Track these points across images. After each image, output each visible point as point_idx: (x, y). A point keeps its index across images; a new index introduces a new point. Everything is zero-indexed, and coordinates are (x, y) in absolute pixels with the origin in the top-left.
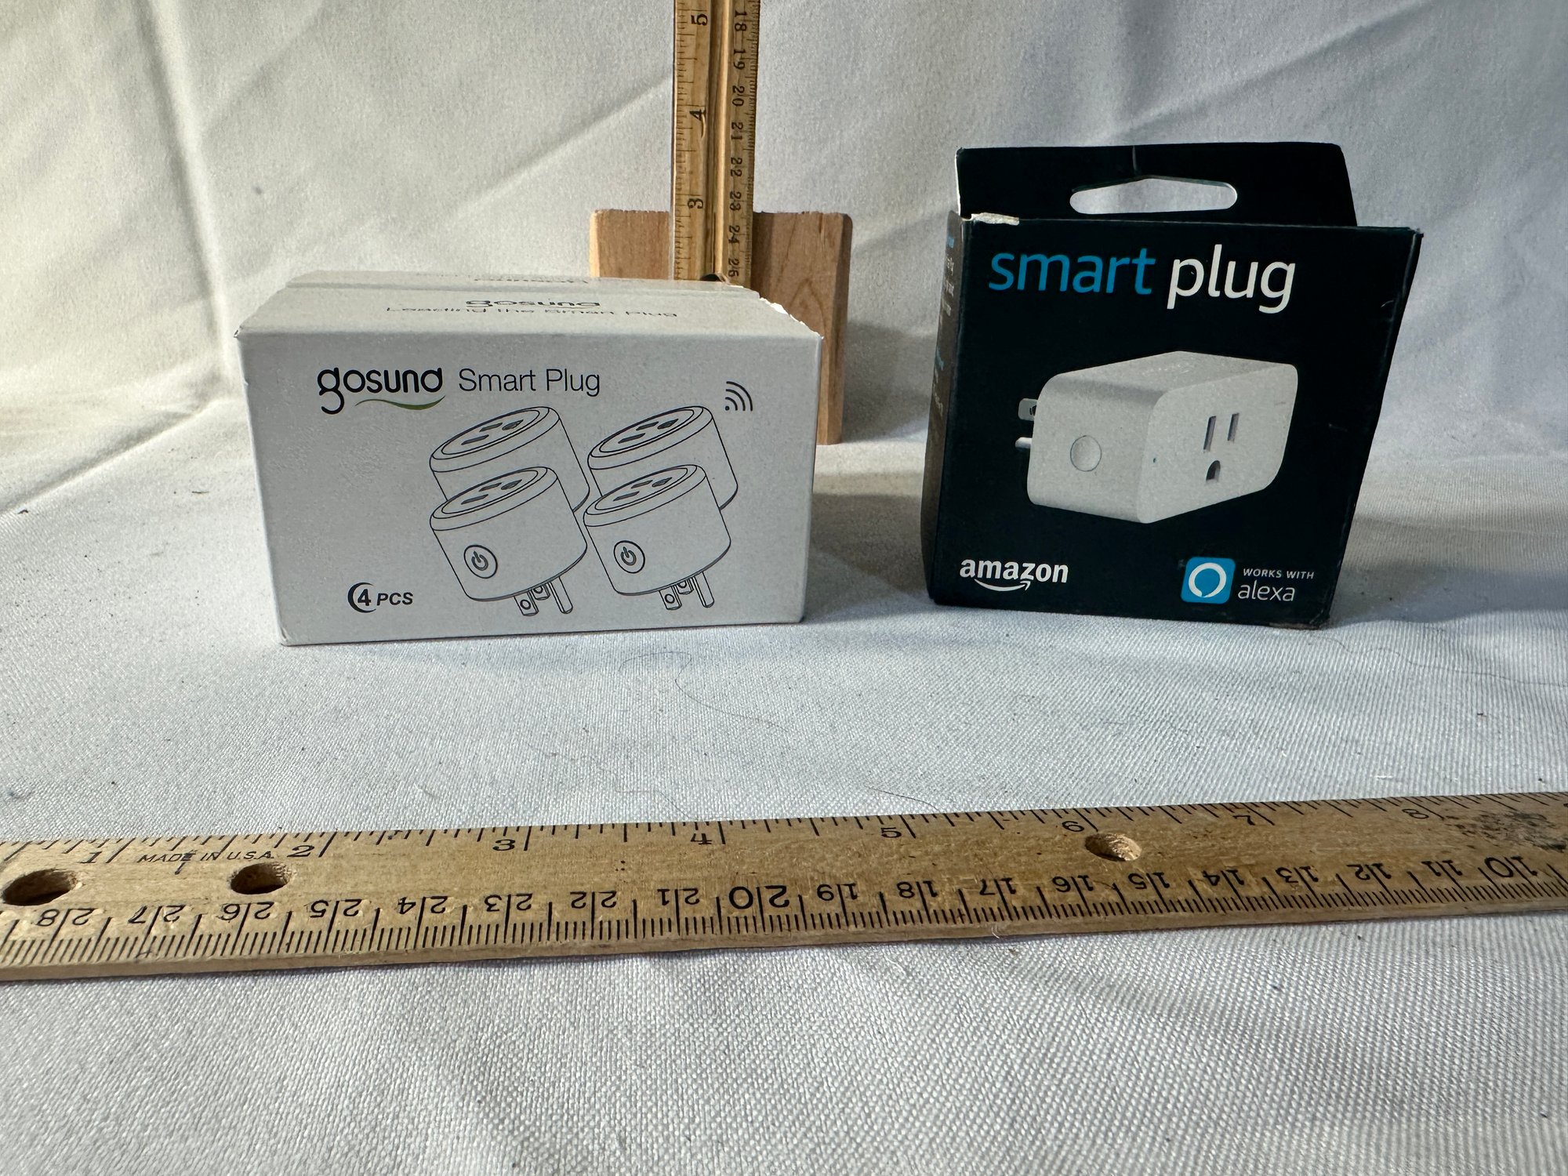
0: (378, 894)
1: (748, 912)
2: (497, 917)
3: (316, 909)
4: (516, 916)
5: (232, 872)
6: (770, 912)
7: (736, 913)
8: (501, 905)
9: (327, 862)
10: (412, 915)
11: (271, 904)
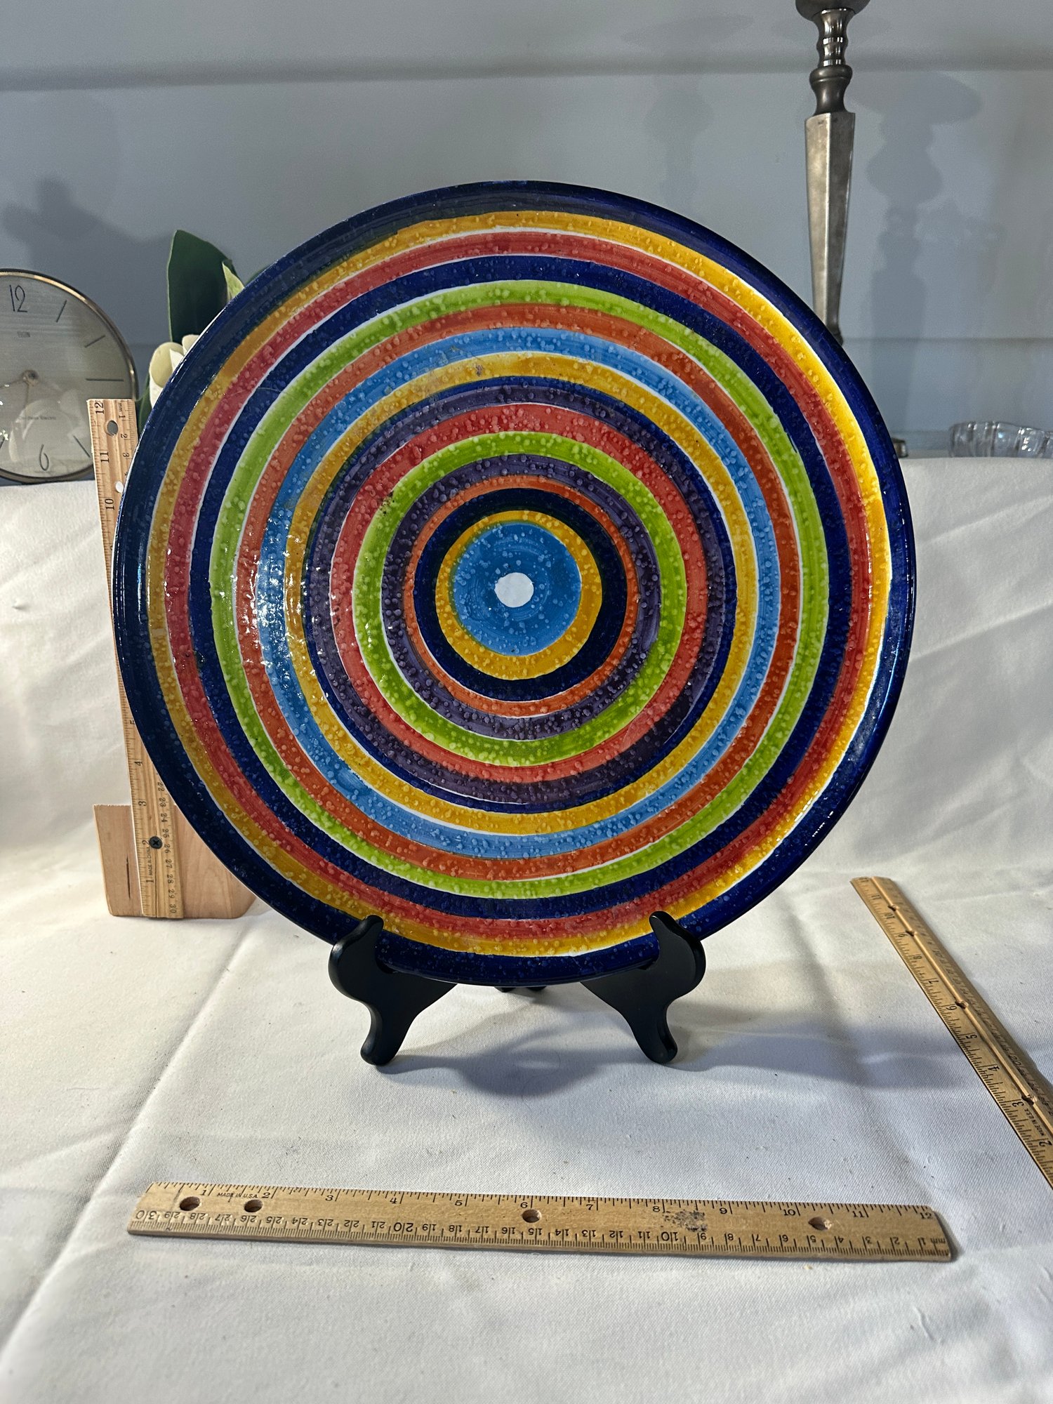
0: (287, 1216)
1: (398, 1232)
2: (321, 1228)
3: (268, 1219)
4: (327, 1228)
5: (245, 1203)
6: (405, 1233)
7: (394, 1232)
8: (323, 1223)
9: (273, 1201)
10: (296, 1224)
11: (255, 1216)
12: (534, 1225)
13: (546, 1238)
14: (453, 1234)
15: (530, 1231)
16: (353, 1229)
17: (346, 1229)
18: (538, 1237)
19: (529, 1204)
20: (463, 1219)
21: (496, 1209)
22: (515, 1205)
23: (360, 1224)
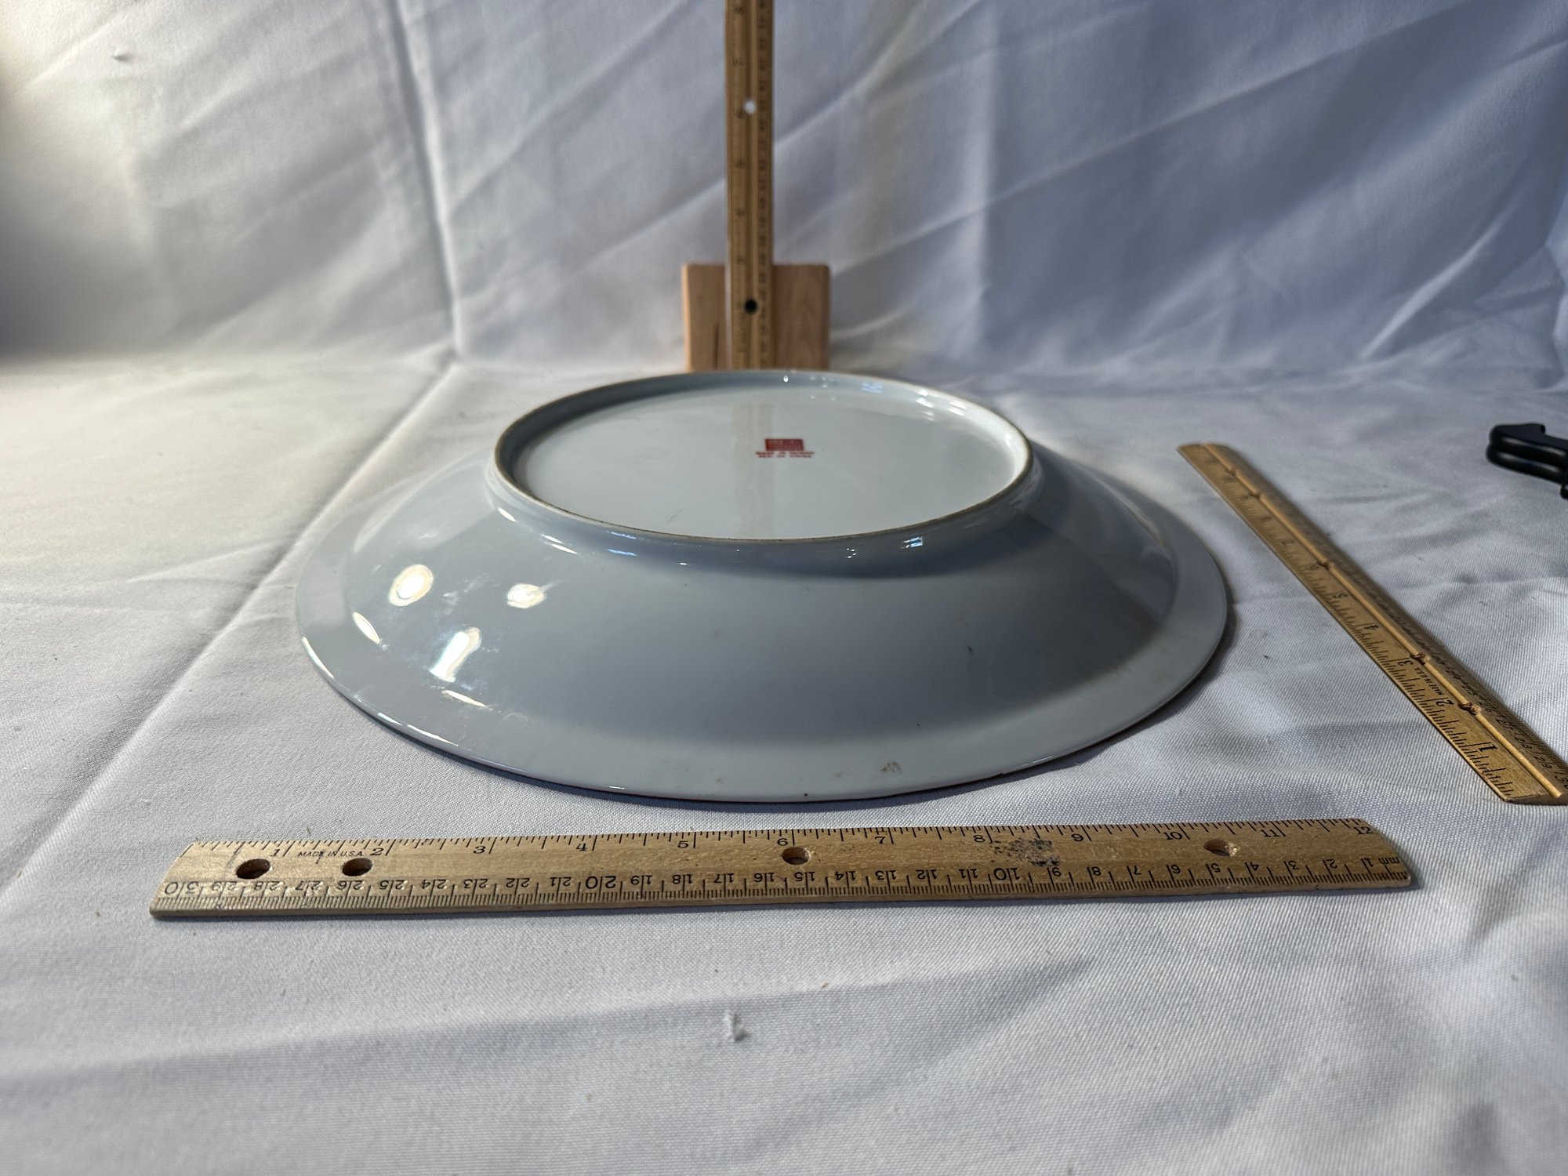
0: (412, 878)
1: (593, 891)
2: (468, 891)
3: (382, 885)
4: (478, 891)
5: (343, 864)
6: (604, 889)
7: (588, 891)
8: (471, 885)
9: (389, 858)
10: (428, 889)
11: (361, 881)
12: (802, 868)
13: (823, 884)
14: (679, 887)
15: (798, 876)
16: (520, 890)
17: (511, 891)
18: (811, 884)
19: (790, 840)
20: (692, 865)
21: (741, 850)
22: (768, 842)
23: (532, 883)
